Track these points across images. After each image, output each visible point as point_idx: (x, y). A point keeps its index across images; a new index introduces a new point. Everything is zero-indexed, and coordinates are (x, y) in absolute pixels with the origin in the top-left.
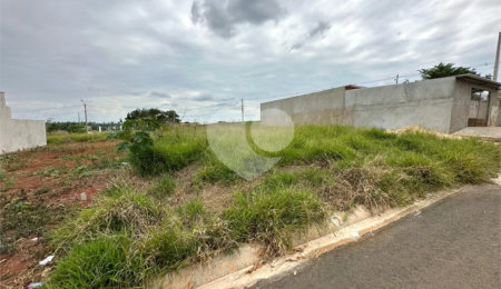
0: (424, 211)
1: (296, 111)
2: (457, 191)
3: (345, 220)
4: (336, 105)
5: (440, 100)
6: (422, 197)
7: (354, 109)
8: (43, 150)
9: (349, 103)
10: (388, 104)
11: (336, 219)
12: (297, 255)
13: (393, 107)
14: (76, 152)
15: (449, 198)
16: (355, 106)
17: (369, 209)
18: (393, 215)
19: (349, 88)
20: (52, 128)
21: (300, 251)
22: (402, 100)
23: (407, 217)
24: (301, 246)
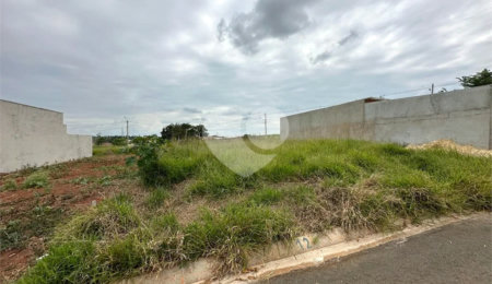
0: (411, 239)
1: (315, 124)
2: (465, 218)
3: (315, 242)
4: (356, 118)
5: (473, 112)
6: (415, 222)
7: (375, 123)
8: (88, 160)
9: (369, 117)
10: (413, 116)
11: (304, 240)
12: (250, 274)
13: (419, 120)
14: (110, 163)
15: (450, 226)
16: (376, 119)
17: (347, 232)
18: (372, 240)
19: (369, 100)
20: (99, 141)
21: (256, 271)
22: (429, 113)
23: (387, 245)
24: (258, 266)
